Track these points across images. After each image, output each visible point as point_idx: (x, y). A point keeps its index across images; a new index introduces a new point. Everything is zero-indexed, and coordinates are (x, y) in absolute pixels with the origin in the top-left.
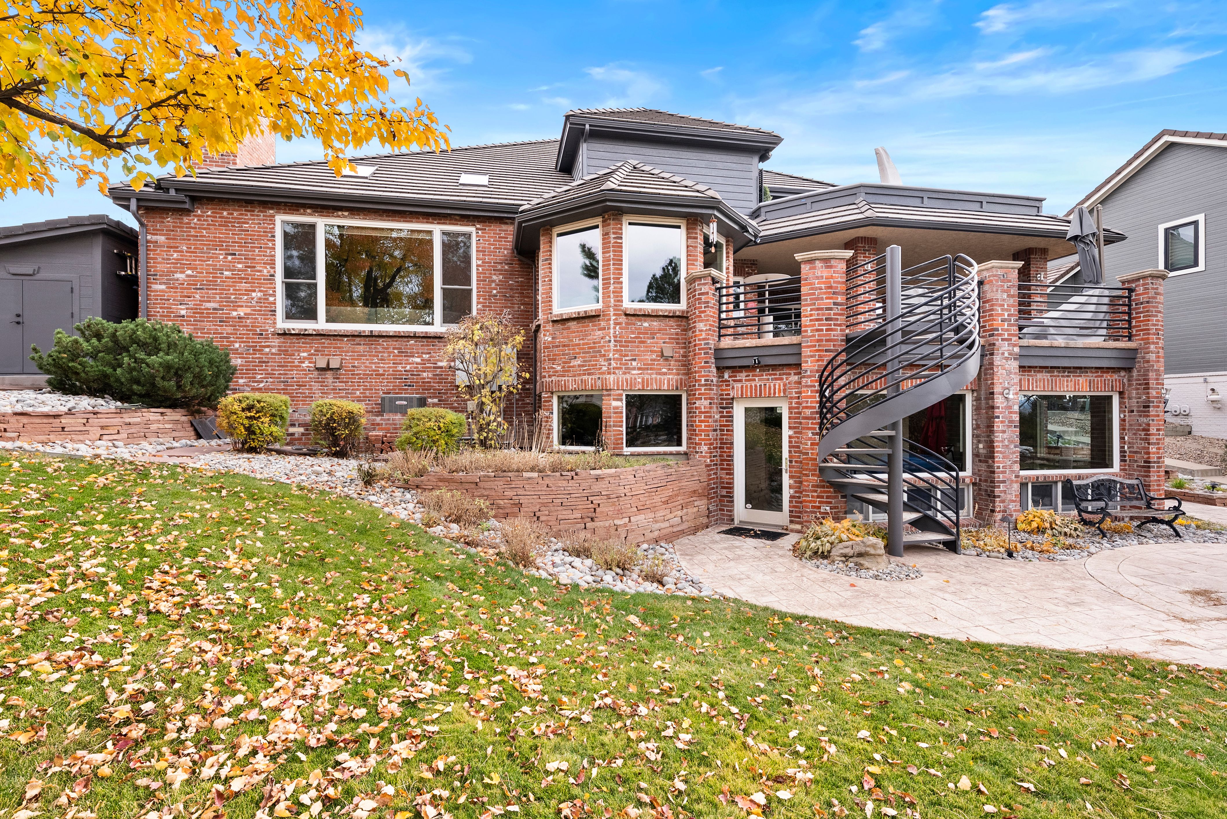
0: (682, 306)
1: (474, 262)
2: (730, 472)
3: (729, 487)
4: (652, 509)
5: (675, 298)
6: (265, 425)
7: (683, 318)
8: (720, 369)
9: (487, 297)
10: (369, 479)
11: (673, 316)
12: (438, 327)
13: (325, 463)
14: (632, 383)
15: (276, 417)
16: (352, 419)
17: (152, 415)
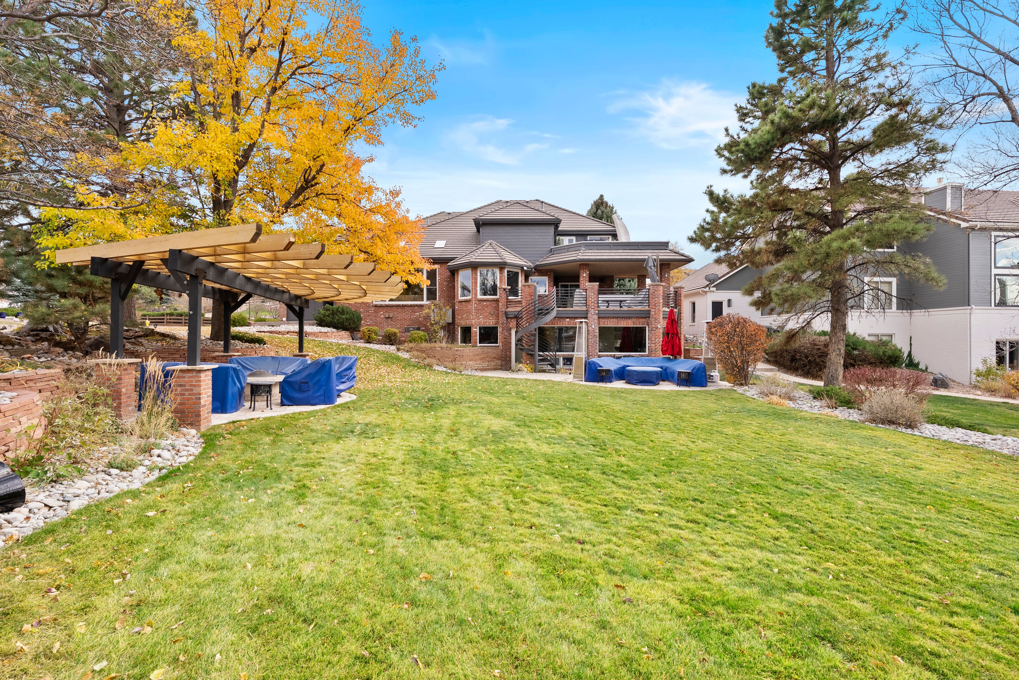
0: (498, 297)
1: (438, 278)
2: (510, 352)
3: (510, 357)
4: (476, 360)
5: (495, 294)
6: (373, 336)
7: (497, 301)
8: (507, 318)
9: (441, 290)
10: (398, 350)
11: (494, 300)
12: (425, 302)
13: (388, 346)
14: (480, 323)
15: (376, 334)
16: (395, 334)
17: (343, 333)
